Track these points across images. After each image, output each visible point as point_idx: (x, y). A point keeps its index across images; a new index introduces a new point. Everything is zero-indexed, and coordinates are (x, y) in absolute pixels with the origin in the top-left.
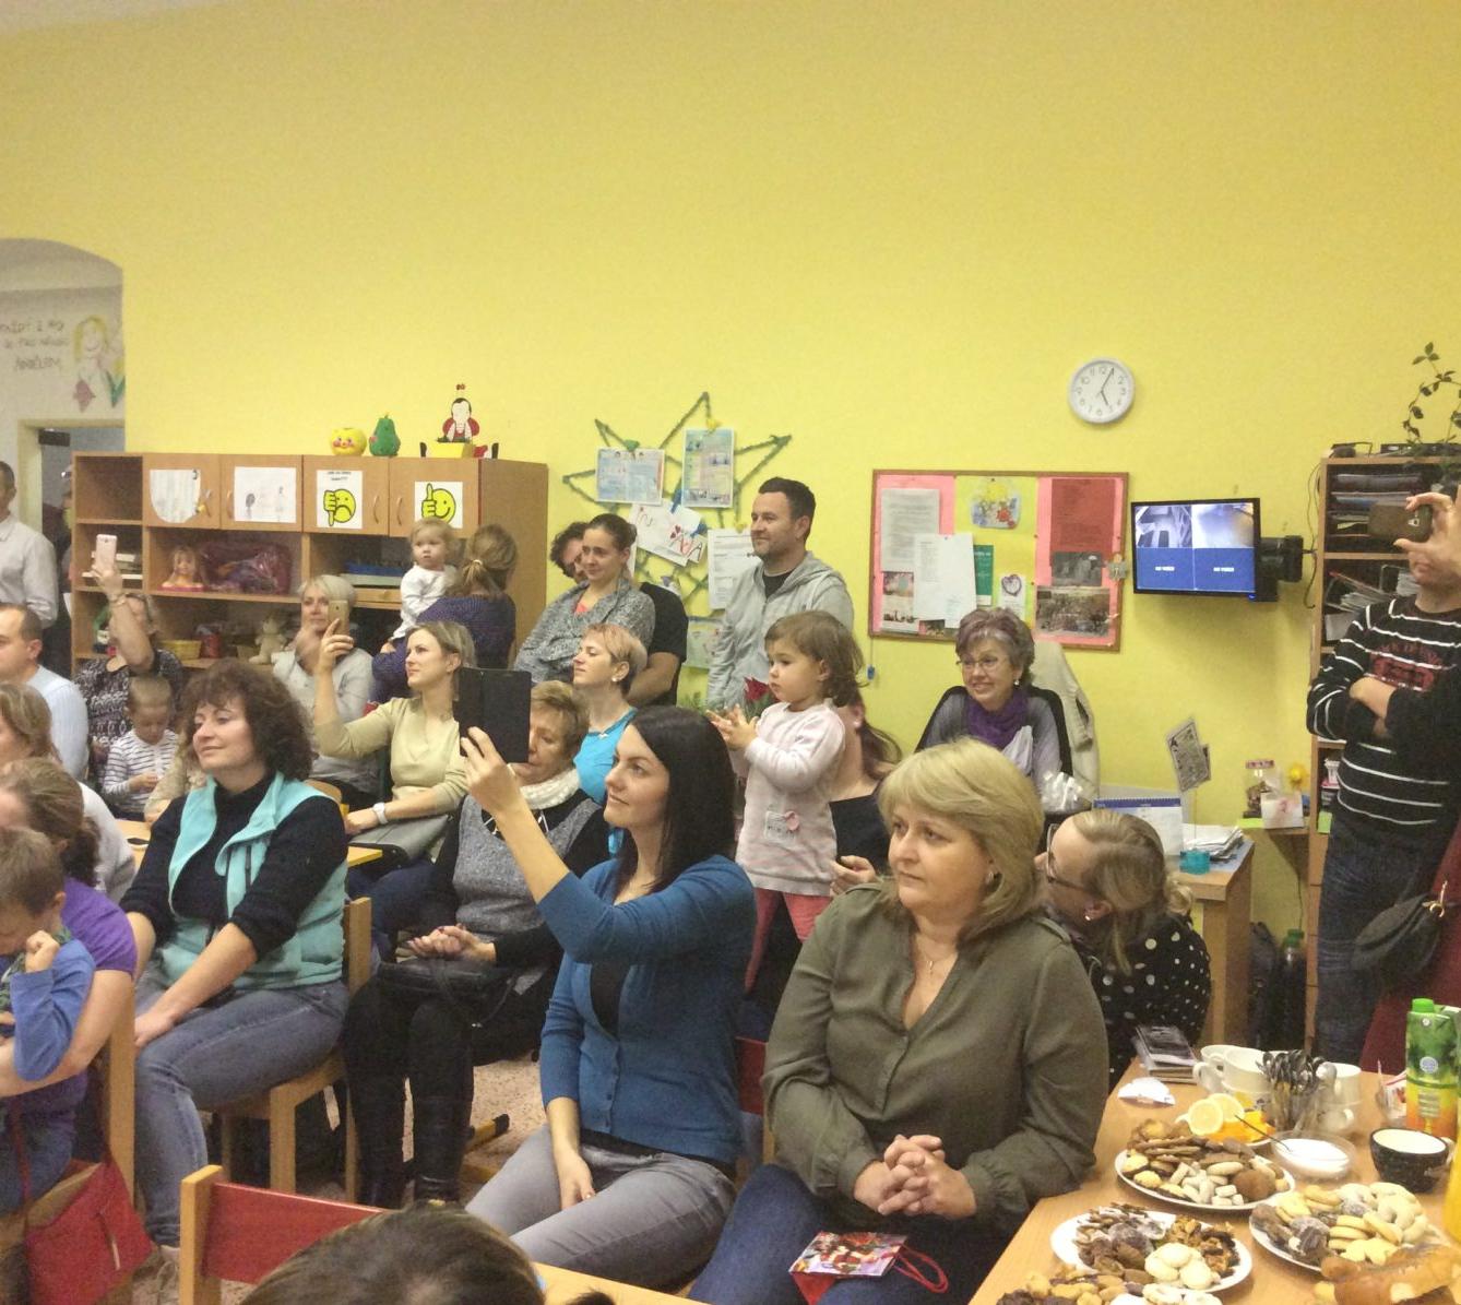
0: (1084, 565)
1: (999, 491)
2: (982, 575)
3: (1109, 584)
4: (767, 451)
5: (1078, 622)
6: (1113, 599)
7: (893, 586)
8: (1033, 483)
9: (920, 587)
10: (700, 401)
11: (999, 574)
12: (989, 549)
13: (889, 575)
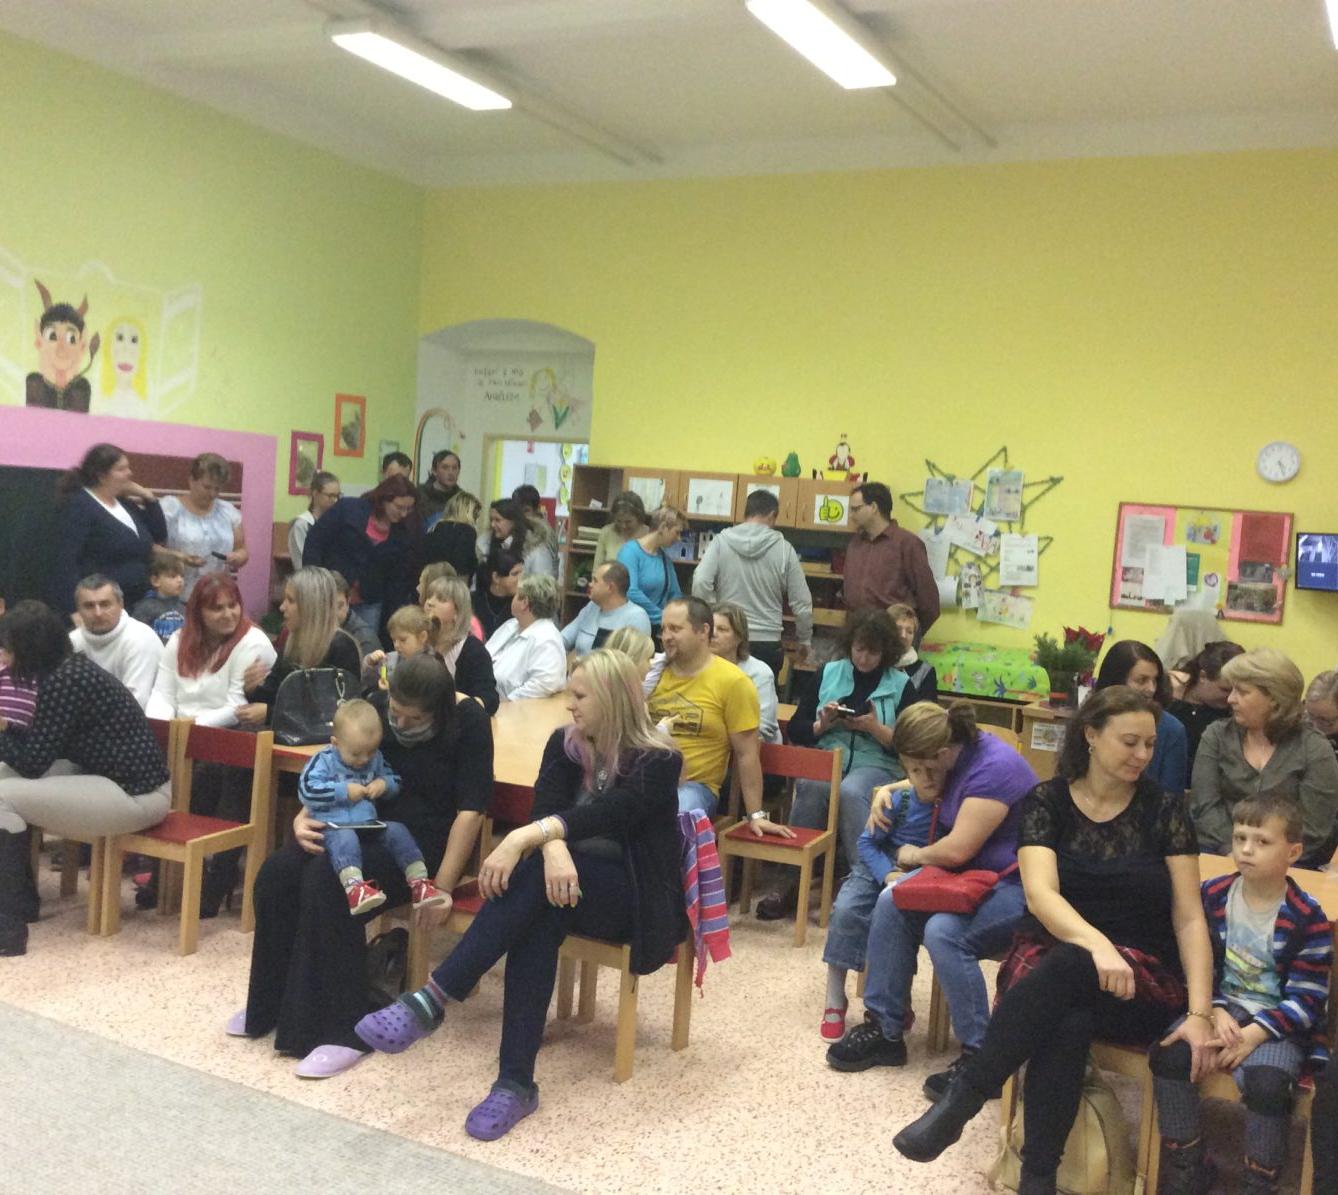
0: (1261, 570)
1: (1205, 520)
2: (1191, 572)
3: (1277, 582)
4: (1046, 486)
5: (1255, 605)
6: (1280, 591)
7: (1129, 576)
8: (1229, 518)
9: (1148, 578)
10: (999, 453)
11: (1203, 573)
12: (1197, 556)
13: (1126, 570)
